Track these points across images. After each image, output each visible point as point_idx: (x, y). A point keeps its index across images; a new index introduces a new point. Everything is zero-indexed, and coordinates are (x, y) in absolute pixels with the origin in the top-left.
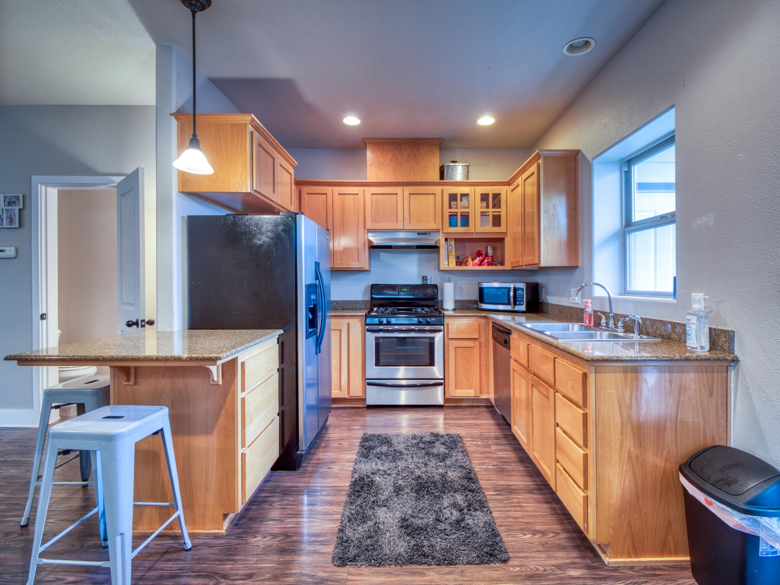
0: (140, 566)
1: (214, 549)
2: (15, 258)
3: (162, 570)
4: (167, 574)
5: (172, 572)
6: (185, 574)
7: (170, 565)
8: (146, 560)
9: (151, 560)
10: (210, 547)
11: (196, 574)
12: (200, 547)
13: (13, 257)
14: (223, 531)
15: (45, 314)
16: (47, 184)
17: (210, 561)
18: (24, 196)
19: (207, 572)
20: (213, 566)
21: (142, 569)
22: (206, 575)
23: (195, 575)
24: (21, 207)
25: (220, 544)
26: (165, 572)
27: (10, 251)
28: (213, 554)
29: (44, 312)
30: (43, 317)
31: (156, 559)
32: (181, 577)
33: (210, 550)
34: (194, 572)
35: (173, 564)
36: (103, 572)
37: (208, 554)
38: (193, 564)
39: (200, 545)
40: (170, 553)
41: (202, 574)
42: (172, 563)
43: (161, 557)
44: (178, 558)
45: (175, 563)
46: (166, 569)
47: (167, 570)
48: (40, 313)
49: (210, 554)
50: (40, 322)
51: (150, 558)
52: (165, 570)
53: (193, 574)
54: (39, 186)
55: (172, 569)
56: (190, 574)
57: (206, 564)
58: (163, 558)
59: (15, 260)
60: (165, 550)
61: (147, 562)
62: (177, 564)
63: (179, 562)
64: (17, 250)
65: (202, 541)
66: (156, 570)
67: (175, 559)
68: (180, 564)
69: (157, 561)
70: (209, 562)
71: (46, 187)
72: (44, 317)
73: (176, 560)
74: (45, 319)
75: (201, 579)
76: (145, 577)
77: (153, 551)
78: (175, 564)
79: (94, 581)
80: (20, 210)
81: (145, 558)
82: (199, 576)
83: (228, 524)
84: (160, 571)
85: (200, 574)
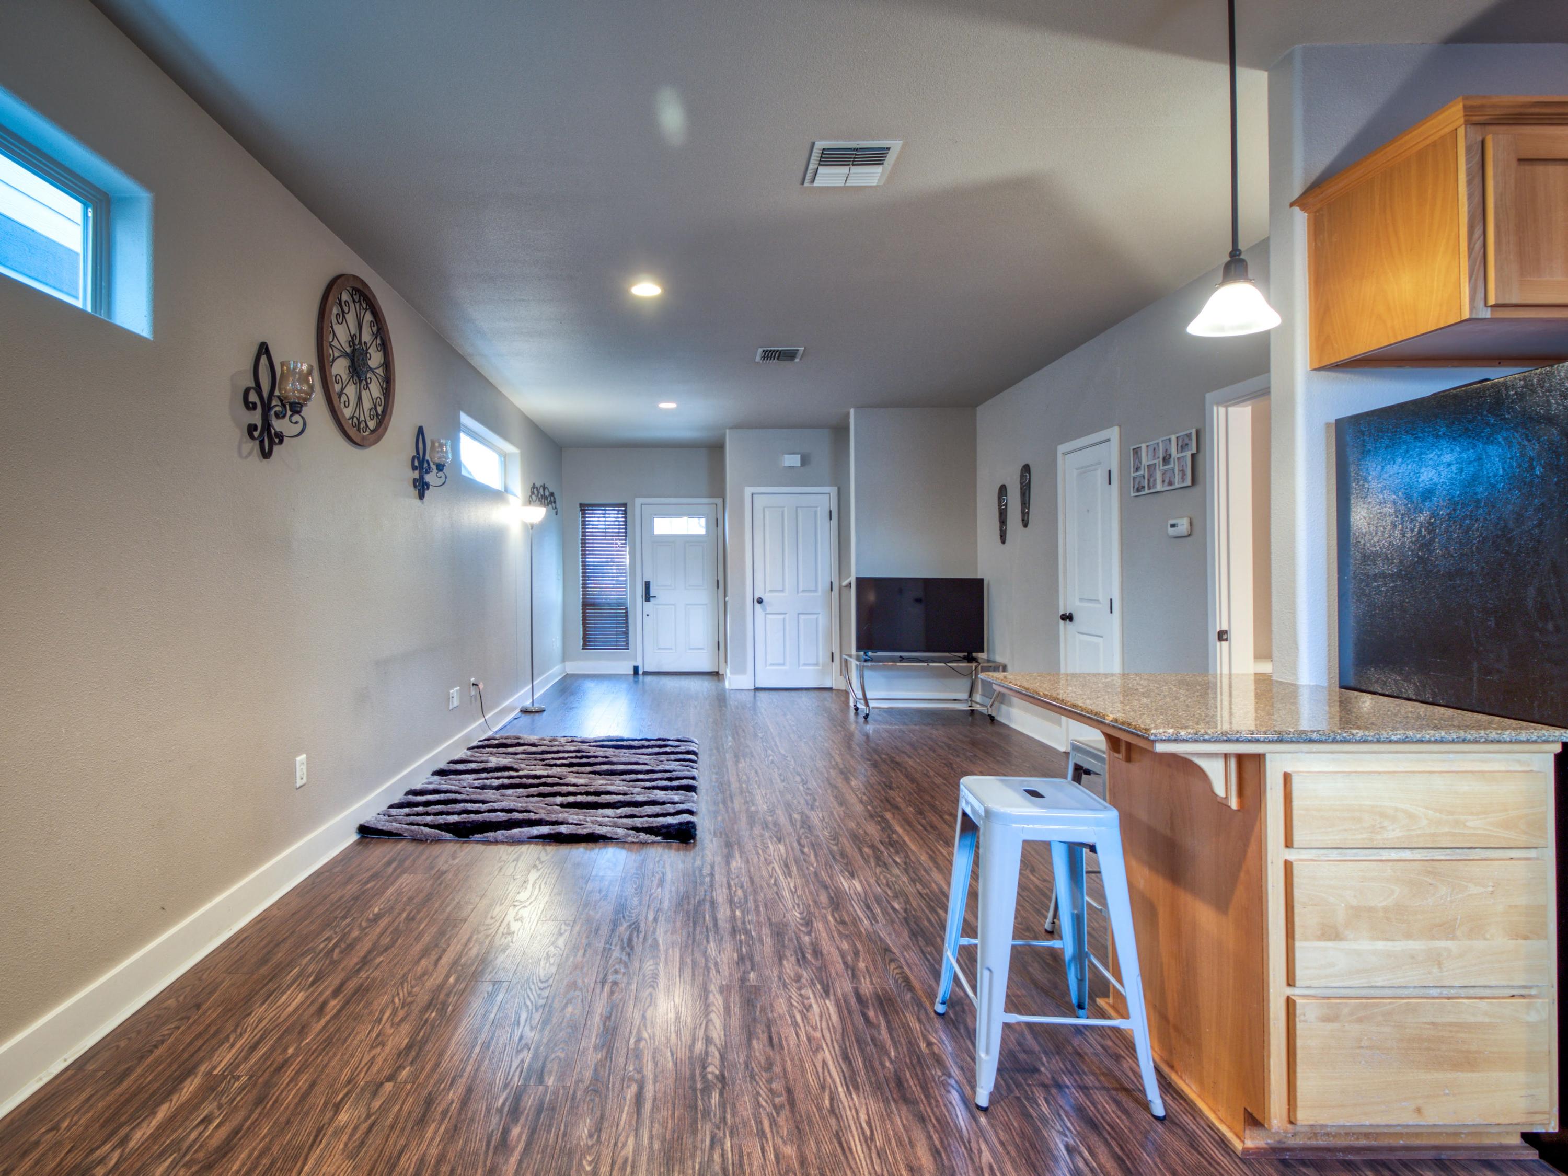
0: (1078, 1074)
1: (1193, 1154)
2: (1189, 535)
3: (1093, 1104)
4: (1090, 1113)
5: (1099, 1117)
6: (1108, 1137)
7: (1110, 1108)
8: (1094, 1074)
9: (1099, 1081)
10: (1192, 1146)
11: (1120, 1153)
12: (1179, 1131)
13: (1186, 534)
14: (1238, 1146)
15: (1226, 632)
16: (1228, 402)
17: (1163, 1162)
18: (1198, 432)
19: (1136, 1168)
20: (1156, 1171)
21: (1078, 1079)
22: (1128, 1169)
23: (1116, 1153)
24: (1194, 451)
25: (1212, 1158)
26: (1093, 1109)
27: (1183, 526)
28: (1182, 1159)
29: (1225, 628)
30: (1222, 636)
31: (1106, 1084)
32: (1100, 1134)
33: (1184, 1149)
34: (1122, 1148)
35: (1113, 1112)
36: (1042, 1042)
37: (1174, 1150)
38: (1135, 1138)
39: (1184, 1129)
40: (1132, 1096)
41: (1127, 1162)
42: (1115, 1108)
43: (1116, 1089)
44: (1131, 1112)
45: (1119, 1113)
46: (1100, 1107)
47: (1098, 1110)
48: (1218, 630)
49: (1177, 1154)
50: (1218, 644)
51: (1102, 1078)
52: (1096, 1107)
53: (1117, 1149)
54: (1215, 409)
55: (1105, 1115)
56: (1113, 1144)
57: (1152, 1159)
58: (1114, 1093)
59: (1189, 538)
60: (1131, 1086)
61: (1092, 1078)
62: (1118, 1117)
63: (1124, 1117)
64: (1191, 524)
65: (1195, 1128)
66: (1088, 1096)
67: (1125, 1109)
68: (1122, 1121)
69: (1104, 1088)
70: (1158, 1160)
71: (1227, 407)
72: (1225, 637)
73: (1126, 1112)
74: (1226, 640)
75: (1115, 1165)
76: (1067, 1091)
77: (1118, 1073)
78: (1116, 1114)
79: (1022, 1040)
80: (1193, 455)
81: (1097, 1071)
82: (1119, 1161)
83: (1265, 1146)
84: (1091, 1102)
85: (1125, 1158)
